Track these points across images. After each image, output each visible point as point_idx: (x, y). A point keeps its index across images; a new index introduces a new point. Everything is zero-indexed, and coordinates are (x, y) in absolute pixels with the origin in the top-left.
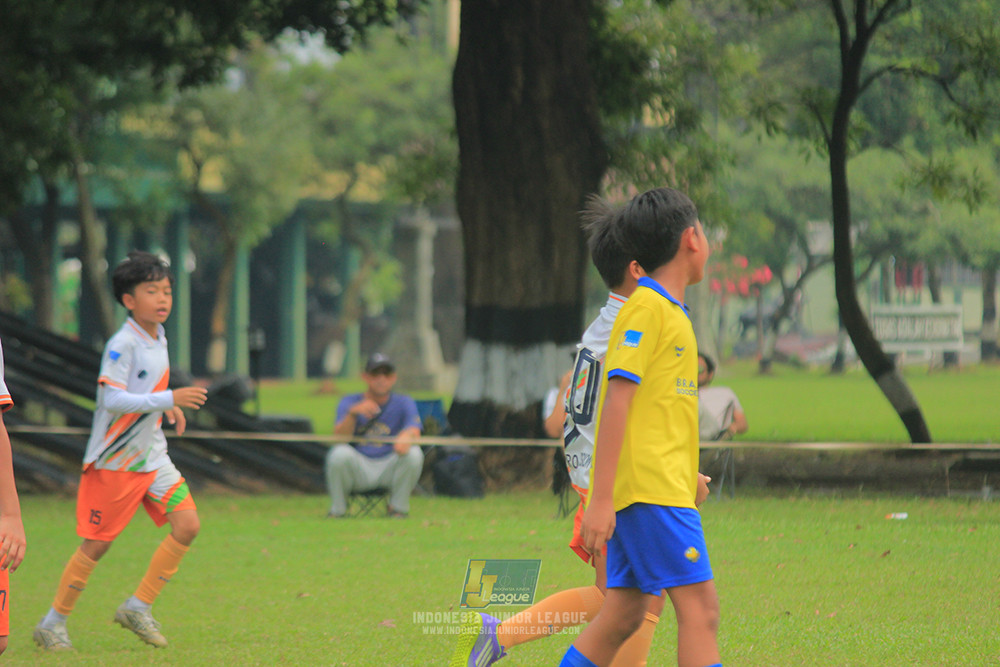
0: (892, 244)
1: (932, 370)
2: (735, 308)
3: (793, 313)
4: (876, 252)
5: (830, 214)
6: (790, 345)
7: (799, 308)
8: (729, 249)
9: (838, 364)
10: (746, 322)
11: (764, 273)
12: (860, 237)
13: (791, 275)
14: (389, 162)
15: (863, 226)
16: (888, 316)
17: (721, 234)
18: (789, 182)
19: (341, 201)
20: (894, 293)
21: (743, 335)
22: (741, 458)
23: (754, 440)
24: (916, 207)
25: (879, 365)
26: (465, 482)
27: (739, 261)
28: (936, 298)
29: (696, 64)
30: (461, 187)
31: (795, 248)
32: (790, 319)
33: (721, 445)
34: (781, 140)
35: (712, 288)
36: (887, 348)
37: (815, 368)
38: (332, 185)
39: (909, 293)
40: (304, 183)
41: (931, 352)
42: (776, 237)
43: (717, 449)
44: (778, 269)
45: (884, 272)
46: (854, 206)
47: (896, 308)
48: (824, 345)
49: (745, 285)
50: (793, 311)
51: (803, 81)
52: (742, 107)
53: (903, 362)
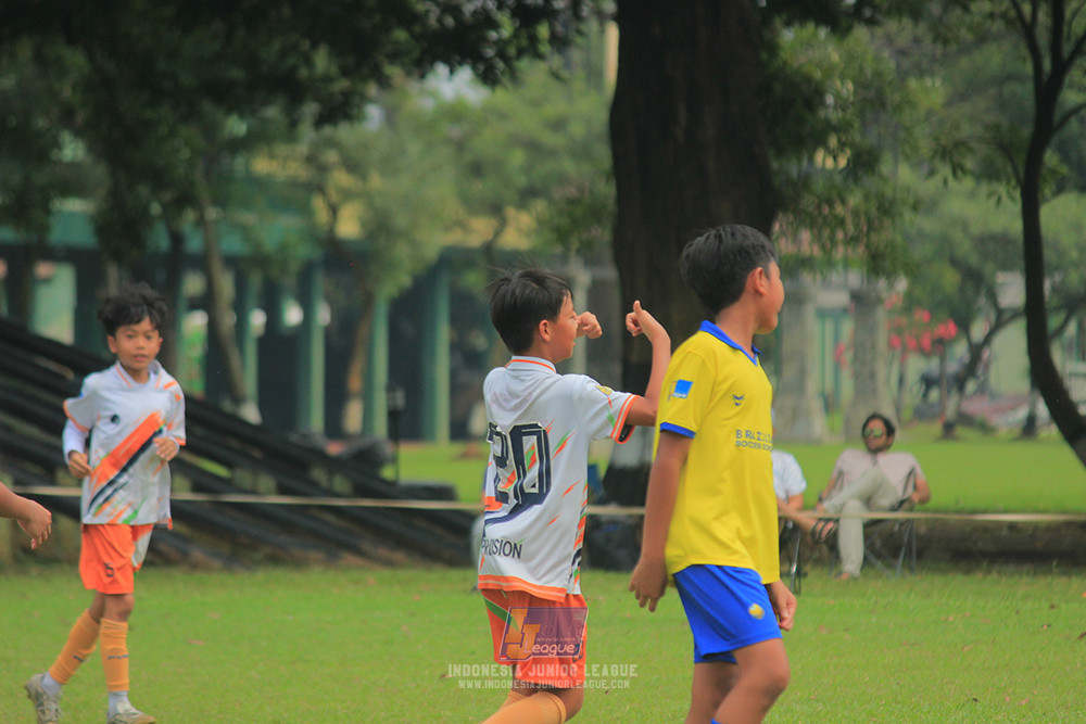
2: (916, 366)
3: (980, 372)
4: (1072, 305)
5: (1022, 263)
6: (976, 406)
7: (987, 366)
8: (910, 303)
9: (1029, 427)
10: (928, 382)
11: (950, 328)
12: (1054, 289)
13: (979, 330)
14: (540, 206)
15: (1058, 278)
17: (902, 284)
18: (976, 229)
19: (488, 249)
21: (925, 395)
22: (923, 530)
23: (937, 511)
25: (1075, 428)
26: (622, 554)
27: (921, 316)
29: (874, 99)
30: (618, 234)
31: (982, 301)
32: (977, 378)
33: (901, 515)
34: (968, 183)
35: (891, 345)
36: (1084, 410)
37: (1004, 432)
38: (479, 231)
40: (448, 229)
42: (962, 289)
43: (896, 520)
44: (964, 325)
45: (1080, 327)
46: (1049, 255)
48: (1014, 408)
49: (927, 341)
50: (980, 370)
51: (991, 118)
52: (925, 146)
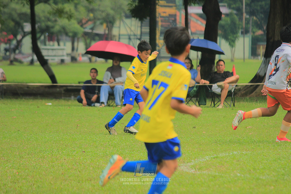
0: (47, 29)
1: (58, 64)
2: (3, 46)
3: (19, 48)
4: (43, 31)
5: (30, 21)
6: (19, 57)
7: (21, 47)
8: (2, 30)
9: (32, 62)
10: (6, 50)
11: (12, 37)
12: (38, 27)
13: (19, 37)
15: (39, 24)
16: (46, 49)
18: (18, 12)
20: (47, 43)
21: (5, 54)
24: (53, 19)
25: (44, 63)
27: (4, 33)
28: (59, 45)
31: (20, 30)
32: (19, 49)
36: (46, 58)
37: (25, 63)
39: (51, 43)
41: (57, 59)
42: (15, 27)
44: (15, 36)
45: (45, 37)
46: (37, 19)
47: (48, 47)
48: (28, 57)
49: (6, 40)
50: (20, 47)
53: (50, 62)
